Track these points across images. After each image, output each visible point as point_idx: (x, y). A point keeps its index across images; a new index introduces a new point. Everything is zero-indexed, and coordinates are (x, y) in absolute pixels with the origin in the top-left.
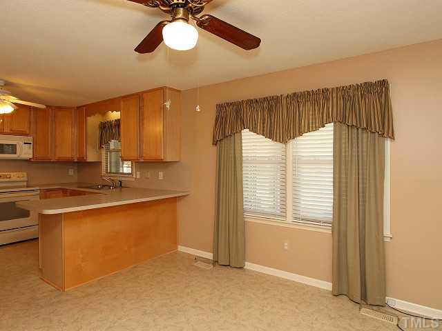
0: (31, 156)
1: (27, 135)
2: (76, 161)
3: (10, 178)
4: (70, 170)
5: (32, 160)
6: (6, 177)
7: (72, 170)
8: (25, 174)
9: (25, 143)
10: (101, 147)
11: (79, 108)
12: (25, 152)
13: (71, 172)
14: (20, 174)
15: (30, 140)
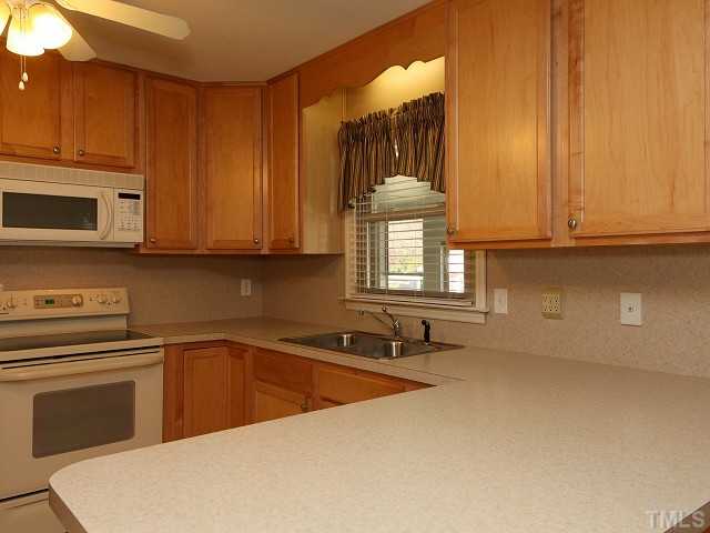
0: (138, 237)
1: (128, 169)
2: (265, 251)
3: (78, 305)
4: (243, 282)
5: (142, 251)
6: (67, 302)
7: (249, 282)
8: (122, 292)
9: (122, 196)
10: (344, 206)
11: (273, 81)
12: (121, 223)
13: (246, 288)
14: (108, 293)
15: (135, 183)
